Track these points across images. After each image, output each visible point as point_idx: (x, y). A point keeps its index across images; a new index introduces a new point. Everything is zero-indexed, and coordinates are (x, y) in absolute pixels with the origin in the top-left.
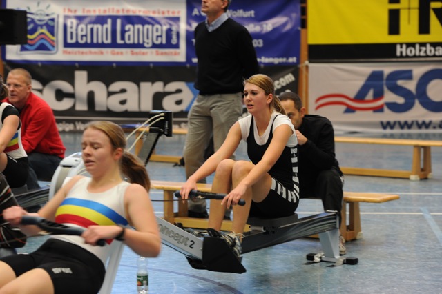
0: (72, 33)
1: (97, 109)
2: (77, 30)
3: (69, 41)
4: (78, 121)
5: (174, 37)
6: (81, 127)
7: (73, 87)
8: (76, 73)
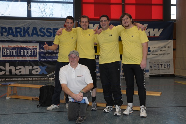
0: (5, 52)
1: (12, 74)
2: (6, 52)
3: (4, 55)
4: (7, 78)
5: (35, 53)
6: (7, 79)
7: (5, 68)
8: (6, 64)
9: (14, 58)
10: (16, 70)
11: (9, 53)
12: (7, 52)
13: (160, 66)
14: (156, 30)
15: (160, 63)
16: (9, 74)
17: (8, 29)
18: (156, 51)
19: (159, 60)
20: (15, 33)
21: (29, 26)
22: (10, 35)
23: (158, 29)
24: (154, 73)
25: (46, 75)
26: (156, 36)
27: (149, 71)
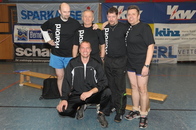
0: (31, 35)
1: (38, 56)
3: (31, 37)
4: (33, 59)
6: (34, 61)
7: (32, 50)
8: (33, 46)
9: (39, 41)
10: (42, 52)
11: (35, 36)
12: (33, 35)
13: (190, 51)
14: (188, 12)
15: (191, 49)
16: (35, 56)
17: (33, 13)
18: (187, 35)
19: (189, 45)
20: (40, 17)
21: (53, 9)
22: (35, 19)
23: (190, 11)
24: (183, 59)
26: (187, 18)
27: (177, 57)
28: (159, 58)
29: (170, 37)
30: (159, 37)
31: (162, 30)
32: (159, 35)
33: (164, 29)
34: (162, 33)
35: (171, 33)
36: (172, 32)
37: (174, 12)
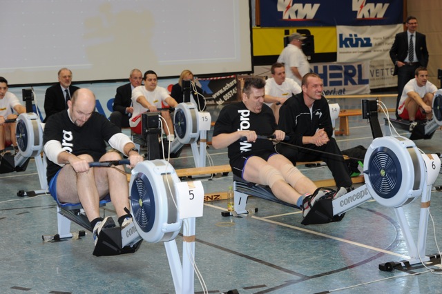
13: (385, 71)
14: (379, 5)
15: (386, 67)
18: (380, 44)
19: (383, 61)
23: (381, 4)
24: (377, 85)
25: (211, 95)
26: (378, 17)
27: (370, 82)
28: (346, 87)
29: (360, 49)
30: (344, 49)
31: (348, 37)
32: (344, 46)
33: (351, 35)
34: (348, 42)
35: (360, 42)
36: (360, 39)
37: (362, 7)
